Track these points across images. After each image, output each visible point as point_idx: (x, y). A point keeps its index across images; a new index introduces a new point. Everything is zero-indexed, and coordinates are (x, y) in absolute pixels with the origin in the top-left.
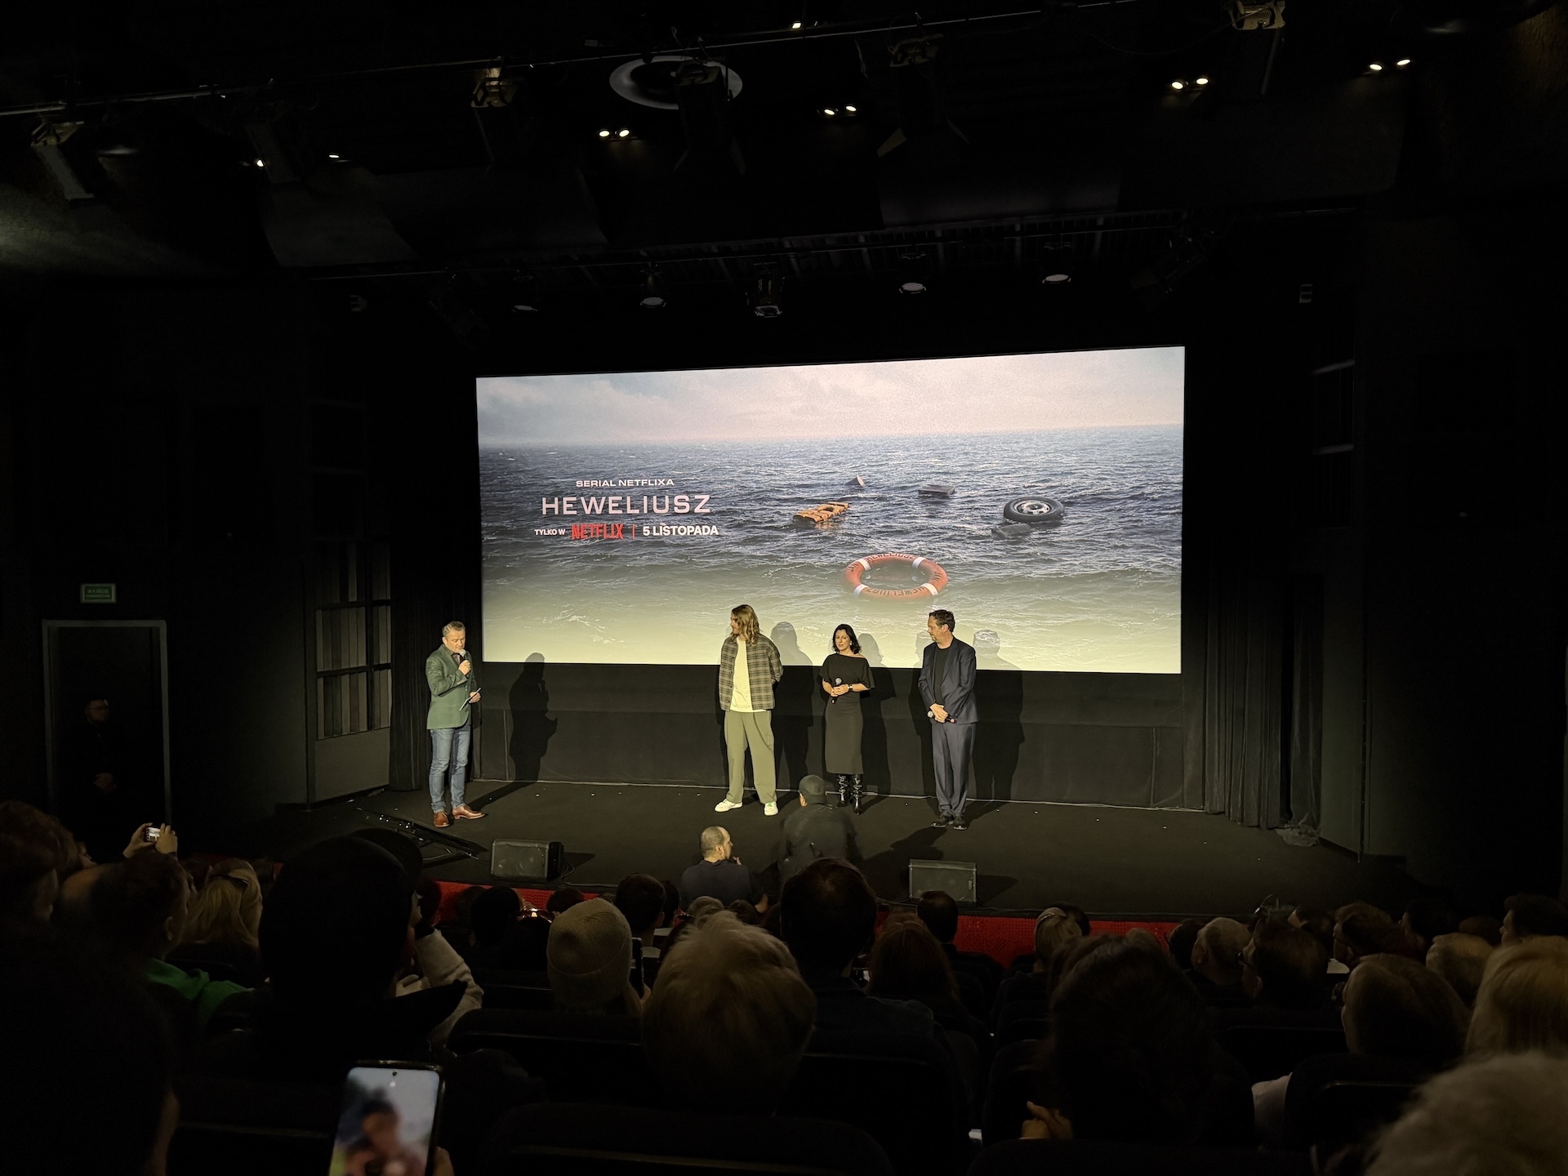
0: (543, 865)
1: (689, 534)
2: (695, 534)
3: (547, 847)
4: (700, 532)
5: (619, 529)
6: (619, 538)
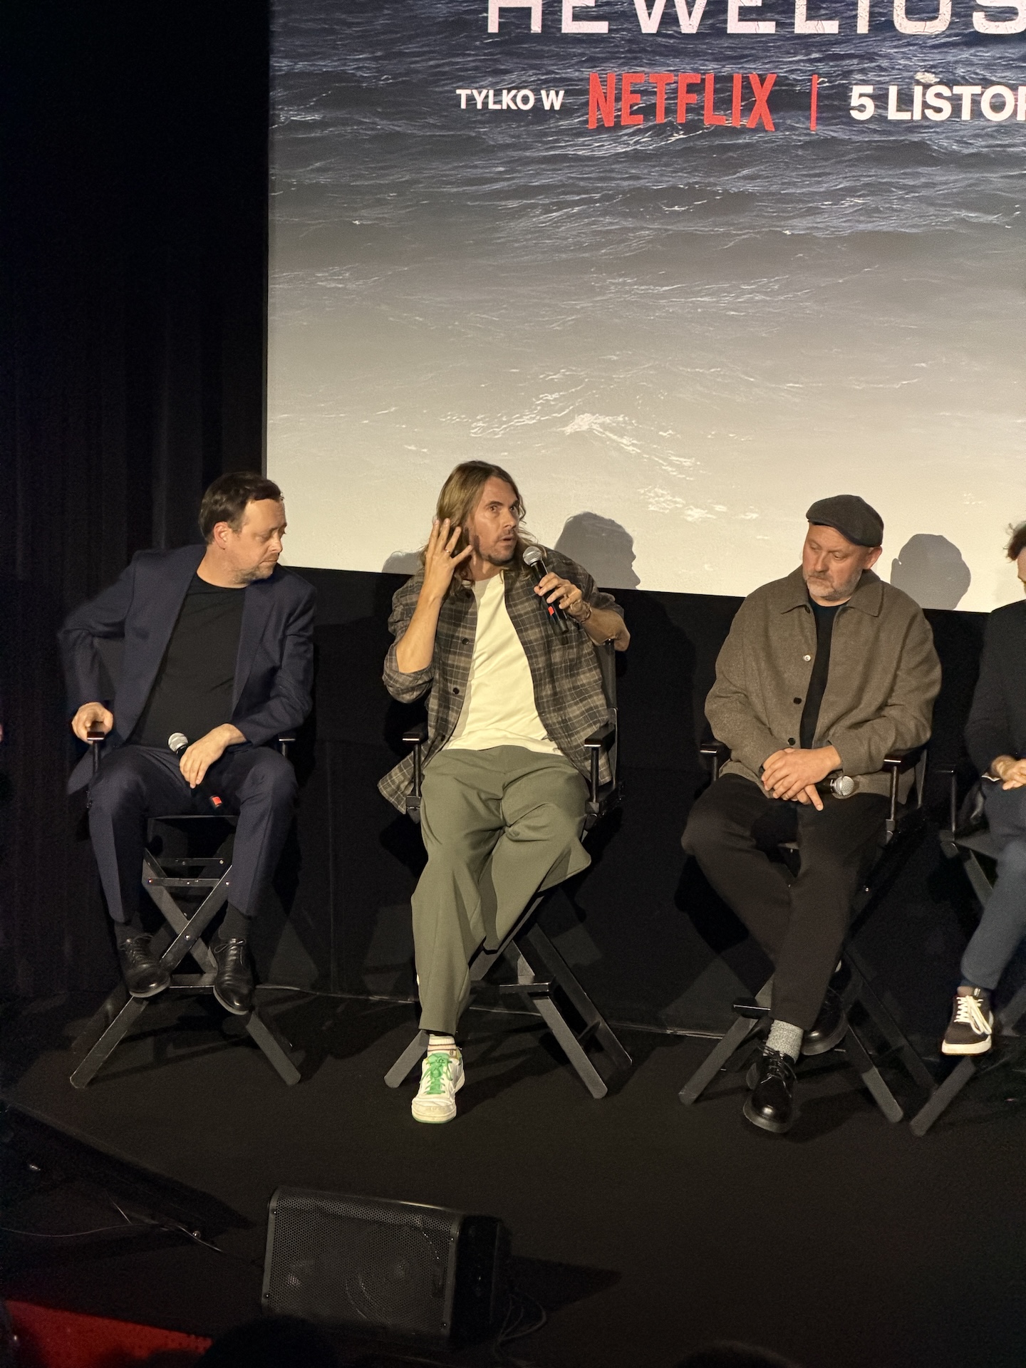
0: (439, 1292)
3: (455, 1231)
5: (761, 94)
6: (760, 128)
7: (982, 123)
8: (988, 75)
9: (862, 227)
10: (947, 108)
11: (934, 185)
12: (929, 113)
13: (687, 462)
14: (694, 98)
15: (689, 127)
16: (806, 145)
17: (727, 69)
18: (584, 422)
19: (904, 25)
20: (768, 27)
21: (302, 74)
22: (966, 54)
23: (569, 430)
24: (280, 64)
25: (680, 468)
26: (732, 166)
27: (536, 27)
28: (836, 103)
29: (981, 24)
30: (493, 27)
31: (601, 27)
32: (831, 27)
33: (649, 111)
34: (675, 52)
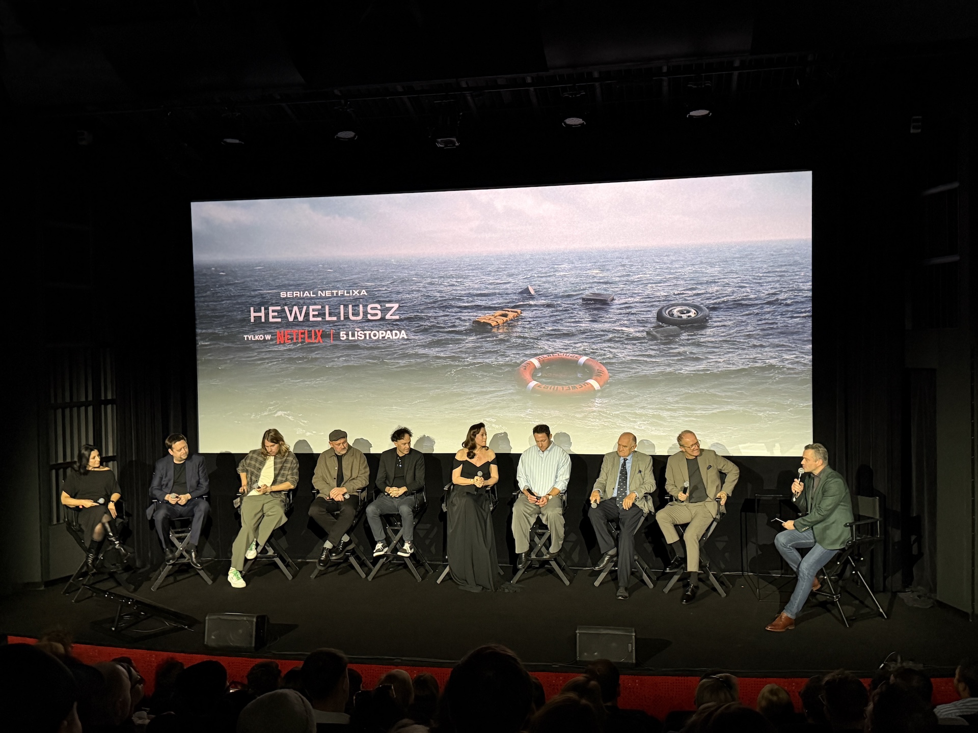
0: (251, 636)
1: (380, 338)
2: (386, 338)
3: (255, 620)
4: (390, 336)
5: (319, 335)
6: (319, 342)
7: (371, 340)
8: (372, 328)
9: (345, 364)
10: (363, 336)
11: (361, 354)
12: (359, 338)
13: (305, 422)
14: (303, 336)
15: (302, 343)
16: (330, 346)
17: (310, 329)
18: (279, 413)
19: (351, 317)
20: (319, 319)
21: (204, 333)
22: (367, 324)
23: (276, 415)
24: (198, 331)
25: (304, 423)
26: (313, 351)
27: (263, 320)
28: (337, 336)
29: (369, 317)
30: (252, 320)
31: (279, 320)
32: (335, 319)
33: (292, 339)
34: (297, 325)
